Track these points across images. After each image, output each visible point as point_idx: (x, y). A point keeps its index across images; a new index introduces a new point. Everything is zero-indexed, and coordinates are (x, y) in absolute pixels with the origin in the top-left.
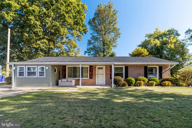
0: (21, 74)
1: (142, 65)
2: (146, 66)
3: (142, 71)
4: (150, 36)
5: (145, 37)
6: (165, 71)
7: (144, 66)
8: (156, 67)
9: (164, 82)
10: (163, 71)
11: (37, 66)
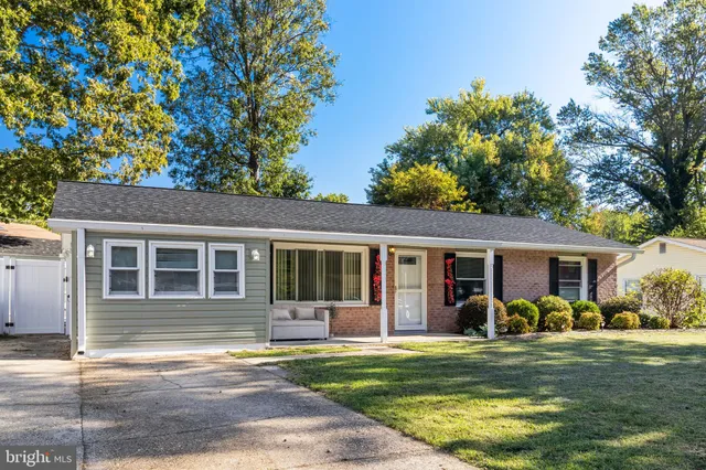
0: (124, 281)
1: (543, 252)
2: (555, 256)
3: (542, 276)
4: (451, 113)
5: (429, 112)
6: (604, 278)
7: (547, 257)
8: (579, 263)
9: (621, 315)
10: (599, 277)
11: (204, 244)
